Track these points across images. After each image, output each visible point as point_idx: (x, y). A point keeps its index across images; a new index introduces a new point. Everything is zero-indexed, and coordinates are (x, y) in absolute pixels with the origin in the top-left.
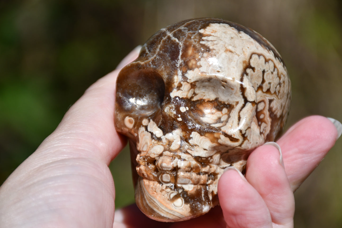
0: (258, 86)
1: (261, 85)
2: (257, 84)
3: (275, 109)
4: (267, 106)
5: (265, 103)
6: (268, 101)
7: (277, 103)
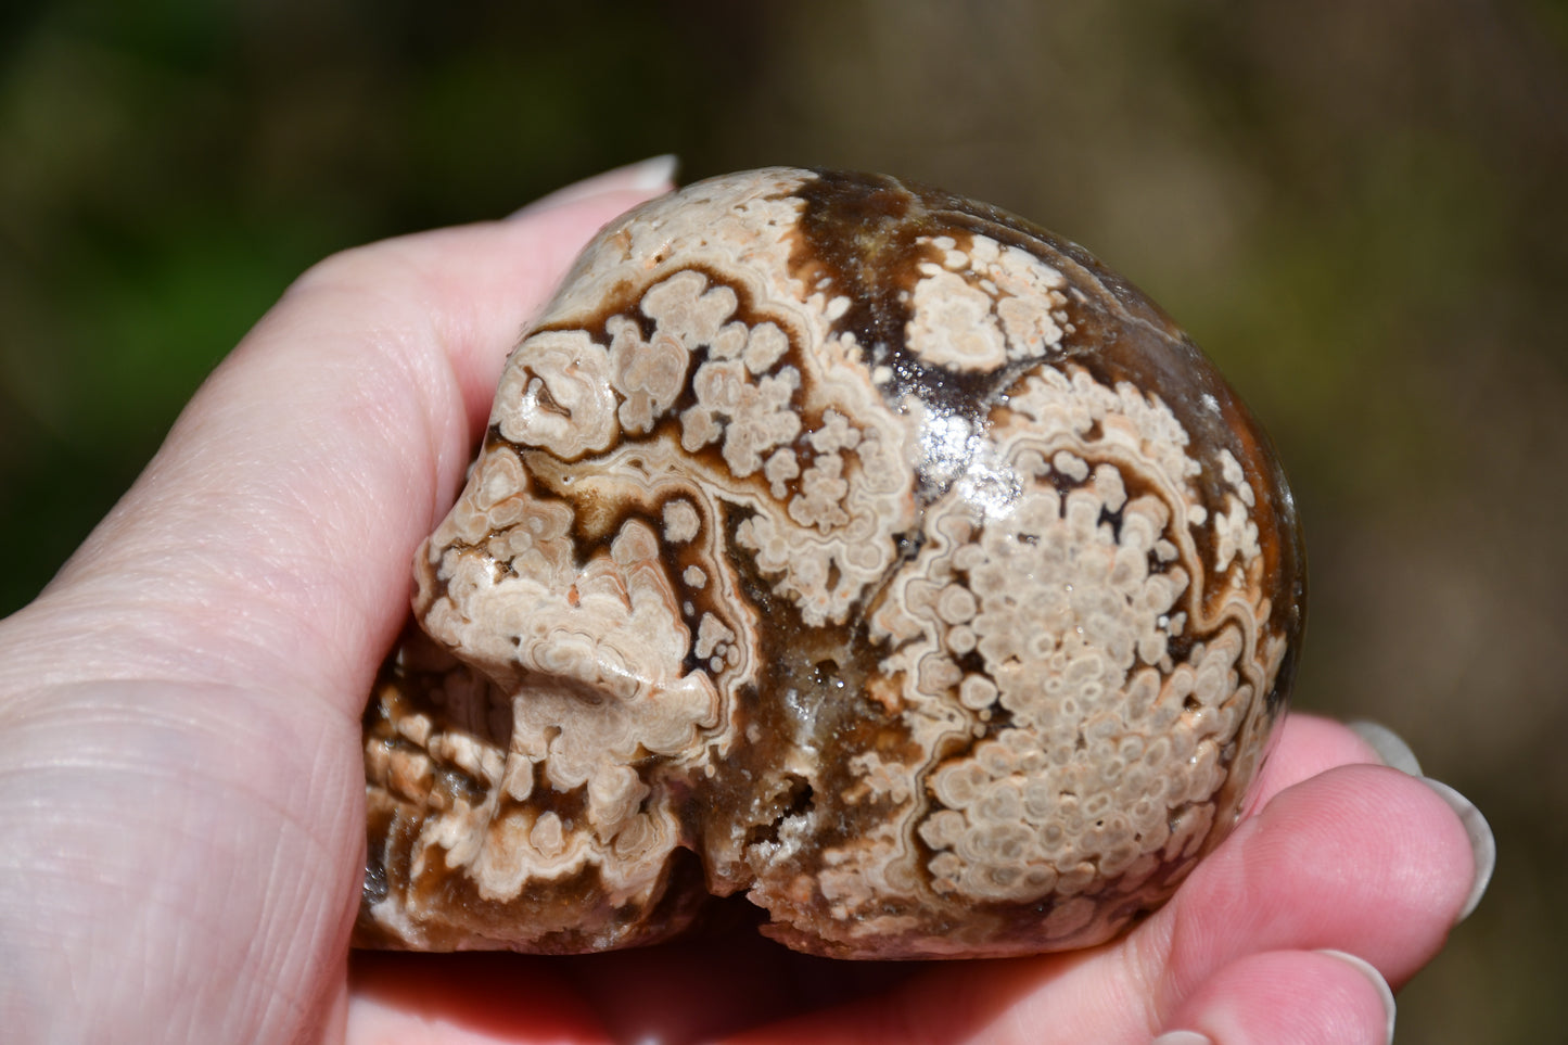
0: (659, 411)
1: (674, 412)
2: (654, 403)
3: (771, 564)
4: (714, 530)
5: (700, 512)
6: (716, 505)
7: (786, 542)
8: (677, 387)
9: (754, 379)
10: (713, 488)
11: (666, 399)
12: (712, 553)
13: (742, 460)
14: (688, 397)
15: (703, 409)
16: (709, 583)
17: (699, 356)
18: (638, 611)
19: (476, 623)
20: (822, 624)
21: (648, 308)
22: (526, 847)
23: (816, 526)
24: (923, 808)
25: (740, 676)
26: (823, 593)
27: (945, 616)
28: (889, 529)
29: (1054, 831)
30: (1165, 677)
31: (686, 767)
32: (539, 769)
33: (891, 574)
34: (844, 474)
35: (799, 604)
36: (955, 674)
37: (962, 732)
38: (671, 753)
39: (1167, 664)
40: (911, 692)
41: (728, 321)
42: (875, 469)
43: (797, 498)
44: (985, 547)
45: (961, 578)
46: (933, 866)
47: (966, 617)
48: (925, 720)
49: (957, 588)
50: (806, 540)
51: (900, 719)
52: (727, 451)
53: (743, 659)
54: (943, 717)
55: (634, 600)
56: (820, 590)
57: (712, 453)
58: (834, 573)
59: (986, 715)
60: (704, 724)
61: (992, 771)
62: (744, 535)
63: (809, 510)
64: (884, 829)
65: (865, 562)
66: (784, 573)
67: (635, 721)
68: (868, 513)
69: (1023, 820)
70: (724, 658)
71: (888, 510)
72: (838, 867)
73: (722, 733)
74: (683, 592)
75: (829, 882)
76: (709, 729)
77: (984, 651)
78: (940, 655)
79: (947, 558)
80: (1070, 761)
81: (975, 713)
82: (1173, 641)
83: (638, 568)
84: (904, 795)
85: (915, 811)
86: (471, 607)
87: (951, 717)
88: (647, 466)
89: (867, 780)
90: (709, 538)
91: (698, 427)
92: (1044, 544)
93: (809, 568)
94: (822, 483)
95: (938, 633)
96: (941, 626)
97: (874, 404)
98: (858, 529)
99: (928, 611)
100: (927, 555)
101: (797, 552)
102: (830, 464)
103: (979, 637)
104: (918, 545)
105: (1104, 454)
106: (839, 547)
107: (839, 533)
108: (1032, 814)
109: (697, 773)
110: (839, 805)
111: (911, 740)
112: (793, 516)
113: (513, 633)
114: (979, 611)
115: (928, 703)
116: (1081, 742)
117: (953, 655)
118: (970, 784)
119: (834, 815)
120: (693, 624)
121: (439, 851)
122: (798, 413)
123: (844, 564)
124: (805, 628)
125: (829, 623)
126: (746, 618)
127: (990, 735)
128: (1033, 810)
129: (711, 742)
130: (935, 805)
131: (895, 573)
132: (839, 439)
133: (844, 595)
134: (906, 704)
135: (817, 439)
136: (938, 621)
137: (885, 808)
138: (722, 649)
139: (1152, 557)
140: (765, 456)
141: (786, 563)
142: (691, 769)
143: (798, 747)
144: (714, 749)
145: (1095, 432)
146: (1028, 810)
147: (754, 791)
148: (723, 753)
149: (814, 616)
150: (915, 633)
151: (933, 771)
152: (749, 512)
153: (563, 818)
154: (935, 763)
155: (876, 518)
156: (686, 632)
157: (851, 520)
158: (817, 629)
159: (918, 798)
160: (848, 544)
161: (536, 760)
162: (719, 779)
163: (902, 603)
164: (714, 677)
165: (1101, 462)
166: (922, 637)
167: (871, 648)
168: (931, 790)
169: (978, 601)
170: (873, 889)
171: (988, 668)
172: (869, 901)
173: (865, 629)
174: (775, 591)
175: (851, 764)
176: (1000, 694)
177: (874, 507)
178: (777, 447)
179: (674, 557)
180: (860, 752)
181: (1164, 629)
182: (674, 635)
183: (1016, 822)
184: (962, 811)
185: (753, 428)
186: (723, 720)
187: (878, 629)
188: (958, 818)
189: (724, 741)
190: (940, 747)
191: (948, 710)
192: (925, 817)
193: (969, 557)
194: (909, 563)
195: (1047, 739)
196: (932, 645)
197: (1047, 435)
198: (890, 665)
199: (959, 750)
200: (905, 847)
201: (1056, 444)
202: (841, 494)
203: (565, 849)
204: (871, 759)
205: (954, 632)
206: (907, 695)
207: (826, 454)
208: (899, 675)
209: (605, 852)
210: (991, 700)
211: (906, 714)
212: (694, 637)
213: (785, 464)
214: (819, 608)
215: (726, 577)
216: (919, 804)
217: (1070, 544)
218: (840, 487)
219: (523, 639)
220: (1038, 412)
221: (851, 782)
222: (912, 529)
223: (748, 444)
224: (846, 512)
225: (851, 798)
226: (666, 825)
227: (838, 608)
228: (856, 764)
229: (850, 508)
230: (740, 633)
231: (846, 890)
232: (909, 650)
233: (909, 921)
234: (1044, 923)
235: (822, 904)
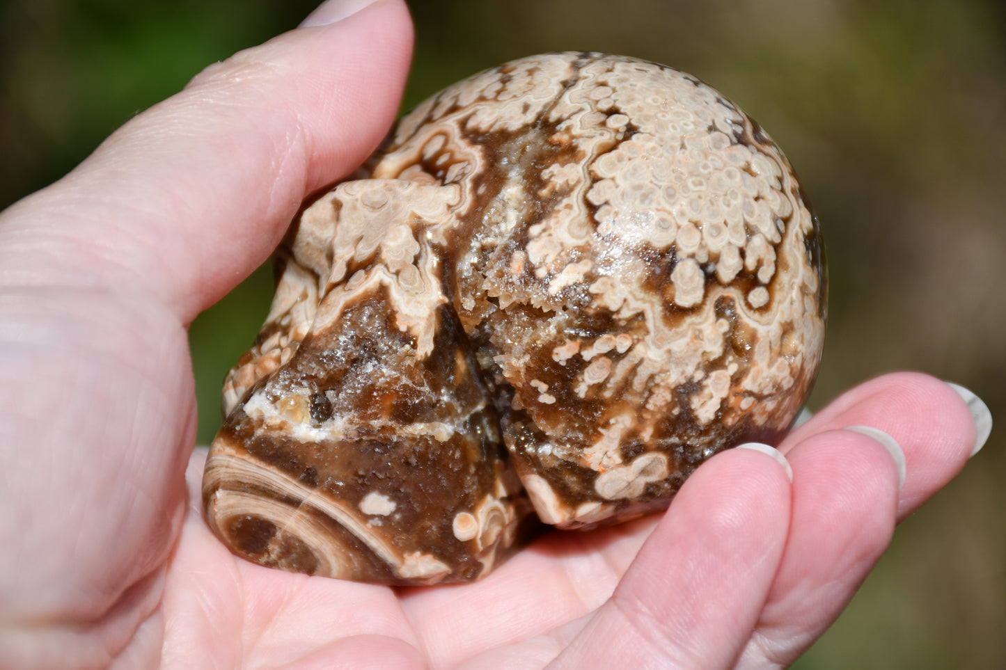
3: (488, 123)
4: (454, 134)
5: (445, 134)
6: (454, 125)
7: (496, 111)
10: (452, 121)
12: (453, 143)
13: (468, 101)
15: (446, 101)
16: (452, 155)
20: (520, 127)
22: (342, 294)
23: (515, 96)
24: (588, 183)
25: (472, 174)
26: (521, 116)
27: (594, 99)
28: (558, 81)
29: (671, 192)
30: (733, 144)
31: (442, 231)
32: (350, 262)
33: (560, 95)
34: (530, 75)
35: (506, 128)
36: (603, 118)
37: (609, 140)
38: (432, 221)
39: (734, 140)
40: (576, 132)
42: (547, 69)
43: (503, 93)
44: (616, 72)
45: (603, 84)
46: (597, 217)
47: (607, 95)
48: (586, 140)
49: (601, 88)
50: (508, 104)
51: (570, 145)
52: (459, 104)
53: (474, 167)
54: (597, 135)
56: (518, 116)
58: (526, 107)
59: (623, 130)
60: (452, 203)
61: (629, 155)
62: (471, 124)
63: (510, 94)
64: (566, 201)
65: (544, 95)
66: (496, 122)
67: (408, 201)
68: (545, 80)
69: (651, 182)
70: (463, 173)
71: (557, 76)
72: (539, 236)
73: (464, 204)
74: (436, 171)
75: (535, 251)
76: (455, 206)
77: (618, 105)
78: (593, 113)
79: (594, 80)
80: (677, 153)
81: (617, 131)
82: (736, 133)
84: (576, 180)
85: (584, 185)
87: (602, 135)
88: (414, 144)
89: (553, 179)
90: (451, 139)
91: (441, 110)
93: (511, 112)
94: (517, 83)
95: (591, 106)
96: (593, 103)
98: (539, 88)
99: (584, 100)
100: (581, 82)
101: (504, 110)
102: (520, 77)
103: (615, 101)
104: (576, 81)
106: (529, 97)
107: (528, 93)
108: (657, 179)
109: (448, 228)
110: (538, 198)
111: (578, 151)
112: (500, 100)
114: (615, 92)
115: (587, 132)
116: (683, 146)
117: (601, 111)
118: (616, 163)
119: (534, 204)
120: (442, 177)
122: (501, 72)
123: (532, 102)
124: (510, 134)
125: (526, 126)
126: (475, 151)
127: (626, 138)
128: (657, 176)
129: (457, 211)
130: (596, 179)
131: (563, 94)
132: (525, 68)
133: (533, 112)
134: (573, 137)
135: (512, 74)
136: (591, 102)
137: (567, 191)
138: (462, 170)
140: (482, 91)
141: (497, 117)
143: (509, 179)
144: (458, 214)
146: (654, 176)
148: (464, 213)
149: (515, 127)
150: (577, 110)
151: (593, 161)
152: (473, 114)
153: (365, 269)
154: (594, 156)
155: (550, 80)
156: (439, 181)
157: (535, 86)
158: (517, 130)
159: (585, 177)
160: (534, 94)
161: (348, 260)
162: (462, 224)
163: (568, 102)
164: (457, 182)
166: (581, 110)
167: (551, 124)
168: (593, 171)
169: (614, 89)
170: (562, 244)
171: (622, 111)
172: (559, 255)
173: (546, 119)
174: (491, 131)
175: (542, 175)
176: (630, 120)
177: (549, 78)
178: (489, 86)
179: (429, 164)
180: (547, 167)
181: (729, 124)
183: (647, 182)
184: (613, 179)
185: (475, 87)
186: (463, 197)
187: (554, 117)
188: (611, 183)
189: (464, 208)
190: (596, 148)
191: (600, 132)
192: (591, 187)
193: (606, 77)
194: (570, 88)
195: (661, 140)
196: (587, 111)
198: (562, 126)
199: (610, 148)
200: (579, 208)
203: (367, 278)
204: (555, 168)
205: (600, 102)
206: (574, 134)
207: (518, 75)
208: (569, 127)
209: (391, 277)
210: (625, 123)
211: (574, 141)
212: (444, 179)
213: (496, 87)
214: (518, 122)
215: (462, 145)
216: (586, 181)
217: (667, 77)
218: (528, 80)
221: (543, 184)
222: (572, 77)
223: (472, 94)
224: (531, 85)
225: (544, 192)
226: (430, 282)
227: (530, 118)
228: (545, 175)
229: (534, 83)
230: (471, 159)
231: (545, 252)
232: (574, 117)
233: (586, 264)
234: (672, 277)
235: (531, 271)
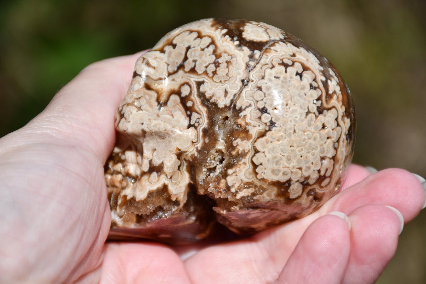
0: (178, 65)
1: (182, 64)
2: (177, 63)
3: (209, 94)
4: (194, 90)
5: (190, 86)
6: (194, 83)
7: (213, 87)
8: (183, 57)
9: (203, 50)
10: (193, 79)
11: (180, 61)
12: (194, 96)
13: (200, 69)
14: (186, 58)
15: (190, 60)
16: (193, 104)
17: (188, 48)
18: (175, 117)
19: (132, 122)
20: (224, 107)
21: (174, 42)
22: (148, 183)
23: (221, 82)
24: (253, 153)
25: (202, 126)
26: (224, 98)
27: (256, 99)
28: (240, 79)
29: (289, 157)
30: (316, 117)
31: (190, 155)
32: (151, 162)
34: (227, 67)
35: (217, 103)
36: (259, 114)
37: (263, 129)
38: (185, 150)
39: (317, 113)
40: (248, 120)
41: (195, 39)
42: (235, 64)
43: (215, 75)
44: (266, 80)
45: (260, 89)
46: (257, 170)
47: (262, 98)
48: (252, 127)
49: (259, 91)
50: (218, 86)
51: (246, 128)
52: (196, 69)
53: (203, 122)
54: (257, 126)
55: (174, 115)
56: (223, 98)
57: (193, 70)
58: (226, 92)
59: (269, 124)
60: (194, 141)
61: (271, 140)
62: (202, 89)
63: (219, 78)
64: (243, 160)
65: (234, 87)
66: (213, 96)
67: (175, 141)
68: (234, 75)
69: (281, 154)
70: (198, 122)
71: (239, 74)
72: (232, 175)
73: (199, 143)
74: (187, 109)
75: (230, 180)
76: (195, 143)
77: (267, 106)
78: (255, 109)
79: (256, 84)
80: (292, 137)
81: (266, 124)
82: (318, 108)
83: (174, 107)
84: (248, 150)
85: (251, 154)
86: (130, 118)
87: (259, 126)
88: (176, 79)
89: (238, 147)
90: (193, 92)
91: (188, 65)
92: (281, 79)
93: (219, 93)
94: (222, 71)
95: (254, 103)
96: (255, 102)
97: (234, 49)
98: (232, 80)
99: (252, 98)
100: (250, 84)
101: (216, 89)
102: (223, 66)
103: (265, 103)
104: (248, 82)
105: (297, 60)
106: (227, 86)
107: (227, 82)
108: (283, 152)
109: (193, 156)
110: (231, 156)
111: (249, 133)
112: (215, 80)
113: (141, 122)
114: (265, 96)
115: (253, 122)
116: (295, 132)
117: (259, 109)
118: (265, 144)
119: (230, 159)
120: (190, 116)
121: (125, 197)
122: (215, 55)
123: (229, 90)
124: (219, 109)
125: (226, 107)
126: (204, 110)
127: (270, 130)
128: (283, 151)
129: (196, 146)
130: (257, 151)
131: (242, 90)
132: (226, 59)
133: (229, 98)
134: (247, 124)
135: (220, 60)
136: (254, 101)
137: (243, 155)
138: (198, 120)
139: (311, 85)
140: (206, 67)
141: (213, 93)
142: (191, 155)
143: (219, 141)
144: (197, 148)
145: (294, 55)
146: (282, 151)
147: (208, 156)
148: (199, 148)
149: (221, 105)
150: (248, 105)
151: (255, 142)
152: (203, 82)
153: (157, 172)
154: (256, 139)
155: (236, 76)
156: (188, 119)
157: (230, 78)
158: (222, 108)
159: (252, 150)
160: (229, 84)
161: (149, 159)
162: (199, 156)
163: (244, 97)
164: (196, 128)
165: (296, 62)
166: (250, 105)
167: (237, 110)
168: (255, 147)
169: (265, 94)
170: (242, 180)
171: (268, 111)
172: (241, 184)
173: (235, 106)
174: (211, 101)
175: (233, 143)
176: (272, 118)
177: (236, 74)
178: (209, 64)
179: (184, 101)
180: (235, 139)
181: (315, 104)
182: (185, 120)
183: (279, 154)
184: (264, 152)
185: (203, 61)
186: (199, 139)
187: (238, 106)
188: (263, 154)
189: (199, 145)
190: (257, 134)
191: (258, 124)
192: (254, 155)
193: (261, 83)
194: (245, 87)
195: (285, 130)
196: (253, 107)
197: (281, 55)
198: (242, 114)
199: (262, 135)
200: (249, 165)
201: (283, 57)
202: (227, 72)
203: (158, 181)
204: (239, 141)
205: (259, 102)
206: (247, 121)
207: (222, 63)
208: (245, 116)
209: (169, 181)
210: (270, 120)
211: (247, 127)
212: (190, 120)
213: (212, 68)
214: (222, 102)
215: (198, 101)
216: (252, 152)
217: (288, 79)
218: (227, 71)
219: (144, 123)
220: (279, 50)
221: (234, 148)
222: (246, 78)
223: (202, 65)
224: (228, 76)
225: (234, 153)
226: (185, 176)
227: (228, 102)
228: (235, 143)
229: (230, 75)
230: (202, 115)
231: (234, 182)
232: (247, 109)
233: (252, 190)
234: (289, 191)
235: (228, 188)
